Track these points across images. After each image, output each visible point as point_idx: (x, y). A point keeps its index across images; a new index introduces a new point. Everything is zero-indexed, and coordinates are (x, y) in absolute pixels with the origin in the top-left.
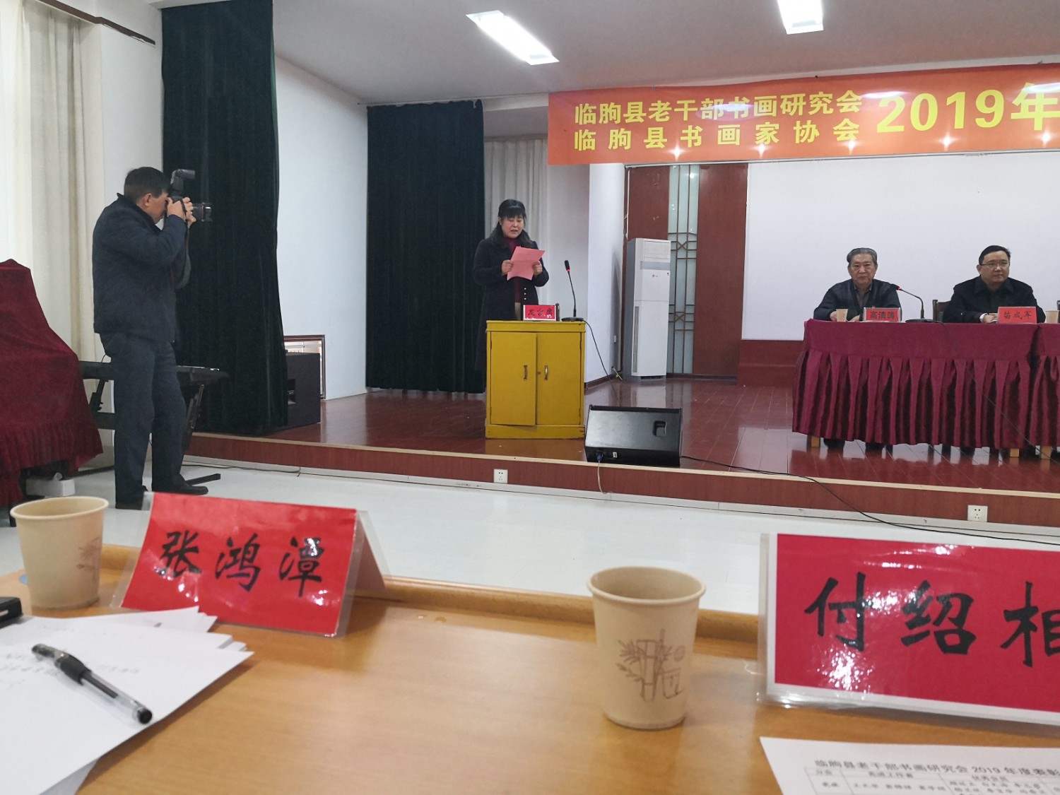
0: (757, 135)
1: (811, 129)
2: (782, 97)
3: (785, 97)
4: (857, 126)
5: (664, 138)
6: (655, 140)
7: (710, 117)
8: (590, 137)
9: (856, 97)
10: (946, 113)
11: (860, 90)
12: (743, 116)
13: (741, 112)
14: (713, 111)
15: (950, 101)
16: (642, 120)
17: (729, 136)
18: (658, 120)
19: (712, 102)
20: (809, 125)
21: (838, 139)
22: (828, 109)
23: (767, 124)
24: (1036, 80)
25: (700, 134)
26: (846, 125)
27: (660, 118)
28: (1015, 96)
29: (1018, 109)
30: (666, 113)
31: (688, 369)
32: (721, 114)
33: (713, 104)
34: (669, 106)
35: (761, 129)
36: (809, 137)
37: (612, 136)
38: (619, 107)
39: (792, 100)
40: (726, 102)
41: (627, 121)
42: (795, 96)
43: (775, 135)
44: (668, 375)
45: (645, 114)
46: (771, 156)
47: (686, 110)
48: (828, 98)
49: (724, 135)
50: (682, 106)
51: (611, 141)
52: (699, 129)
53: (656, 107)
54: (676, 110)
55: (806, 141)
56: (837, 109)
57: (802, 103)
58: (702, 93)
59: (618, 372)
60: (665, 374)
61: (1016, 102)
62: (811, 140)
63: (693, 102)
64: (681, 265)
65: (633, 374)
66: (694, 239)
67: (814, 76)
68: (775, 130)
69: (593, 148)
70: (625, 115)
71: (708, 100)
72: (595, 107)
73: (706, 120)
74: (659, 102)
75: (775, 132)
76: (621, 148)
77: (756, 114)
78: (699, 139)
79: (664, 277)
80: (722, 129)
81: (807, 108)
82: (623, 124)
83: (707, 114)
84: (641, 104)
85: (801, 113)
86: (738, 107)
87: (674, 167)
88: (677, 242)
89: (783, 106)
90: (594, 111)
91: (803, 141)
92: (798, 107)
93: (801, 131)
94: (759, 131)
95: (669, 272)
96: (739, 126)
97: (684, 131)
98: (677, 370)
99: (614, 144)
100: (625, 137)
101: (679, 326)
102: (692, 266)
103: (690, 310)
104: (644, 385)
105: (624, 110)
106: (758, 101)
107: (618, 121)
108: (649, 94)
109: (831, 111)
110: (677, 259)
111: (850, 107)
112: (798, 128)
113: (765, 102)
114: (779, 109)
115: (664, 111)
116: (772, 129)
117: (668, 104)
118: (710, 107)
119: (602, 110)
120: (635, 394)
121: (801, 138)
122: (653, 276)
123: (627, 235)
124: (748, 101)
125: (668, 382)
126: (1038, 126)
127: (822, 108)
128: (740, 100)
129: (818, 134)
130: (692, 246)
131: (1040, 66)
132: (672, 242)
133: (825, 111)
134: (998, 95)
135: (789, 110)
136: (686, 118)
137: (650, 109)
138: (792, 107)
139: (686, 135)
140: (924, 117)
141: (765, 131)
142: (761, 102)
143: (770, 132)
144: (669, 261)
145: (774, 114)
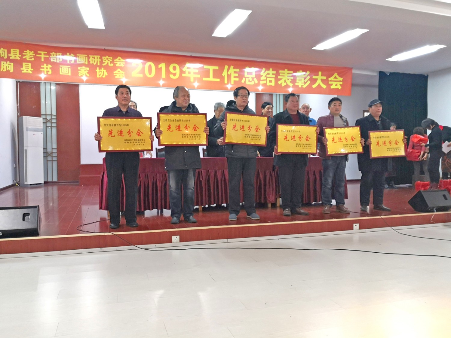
0: (79, 72)
1: (104, 72)
2: (90, 56)
3: (91, 56)
4: (123, 73)
5: (32, 68)
6: (27, 69)
7: (55, 61)
9: (122, 60)
10: (159, 71)
11: (124, 57)
12: (71, 62)
13: (70, 61)
14: (57, 58)
15: (160, 66)
16: (19, 59)
17: (65, 71)
18: (28, 59)
19: (56, 54)
20: (103, 70)
21: (116, 77)
22: (111, 64)
23: (84, 67)
24: (191, 62)
25: (50, 68)
26: (119, 71)
27: (29, 58)
28: (183, 67)
29: (184, 72)
30: (32, 56)
31: (55, 179)
32: (61, 60)
33: (56, 55)
34: (33, 53)
35: (81, 69)
36: (103, 75)
37: (2, 64)
38: (6, 50)
39: (94, 58)
40: (63, 55)
41: (11, 58)
42: (96, 56)
43: (88, 73)
44: (45, 183)
45: (20, 56)
46: (88, 82)
47: (43, 56)
48: (110, 59)
49: (63, 70)
50: (40, 54)
51: (2, 67)
52: (50, 66)
53: (27, 53)
54: (38, 55)
55: (102, 77)
56: (115, 64)
57: (99, 60)
58: (50, 50)
59: (17, 182)
60: (43, 182)
61: (184, 69)
63: (46, 53)
64: (49, 130)
65: (25, 183)
66: (55, 117)
67: (104, 49)
68: (87, 70)
70: (9, 55)
71: (54, 53)
73: (54, 62)
74: (28, 50)
75: (87, 71)
76: (8, 71)
77: (78, 62)
78: (50, 71)
79: (40, 136)
80: (61, 67)
81: (101, 62)
82: (8, 59)
83: (54, 59)
84: (18, 50)
85: (99, 64)
86: (69, 58)
87: (43, 83)
88: (46, 119)
89: (90, 60)
91: (100, 76)
92: (97, 61)
93: (99, 72)
94: (80, 70)
95: (42, 133)
96: (70, 67)
97: (42, 66)
98: (50, 180)
99: (4, 69)
100: (10, 66)
101: (49, 158)
102: (54, 131)
103: (55, 151)
104: (31, 188)
105: (9, 52)
106: (78, 56)
107: (6, 57)
108: (23, 47)
110: (46, 126)
111: (120, 64)
112: (98, 70)
113: (82, 57)
114: (89, 62)
115: (31, 56)
116: (86, 70)
120: (27, 193)
122: (34, 135)
123: (19, 114)
124: (74, 56)
125: (44, 186)
126: (192, 80)
127: (108, 63)
128: (70, 54)
129: (107, 74)
130: (54, 121)
131: (191, 57)
132: (43, 118)
133: (109, 64)
134: (177, 66)
135: (93, 62)
136: (43, 60)
137: (24, 54)
138: (95, 61)
139: (44, 68)
140: (150, 72)
141: (83, 70)
142: (80, 57)
143: (85, 71)
144: (42, 128)
145: (87, 63)
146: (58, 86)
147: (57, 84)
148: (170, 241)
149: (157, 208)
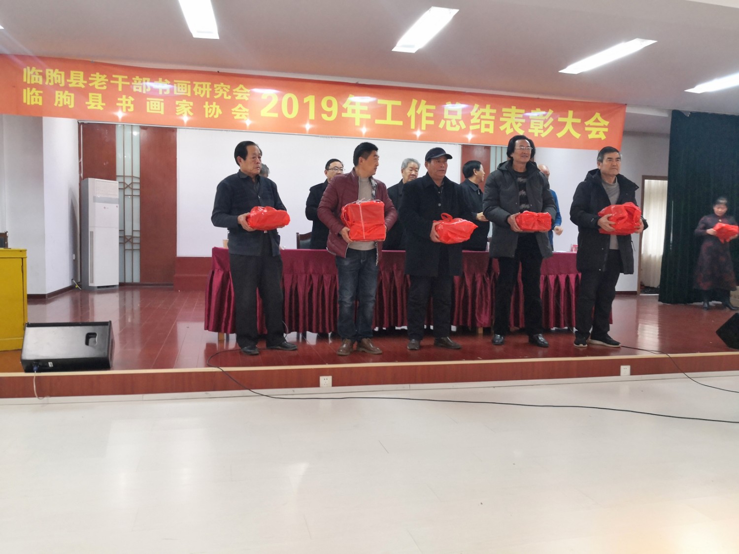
0: (177, 108)
1: (216, 108)
2: (194, 83)
3: (197, 83)
4: (247, 110)
5: (103, 102)
6: (95, 103)
7: (140, 91)
8: (37, 94)
9: (246, 90)
10: (304, 107)
11: (248, 86)
12: (166, 93)
13: (164, 90)
14: (142, 86)
15: (306, 100)
16: (83, 86)
17: (155, 107)
18: (97, 87)
19: (141, 79)
20: (214, 105)
21: (235, 118)
22: (227, 96)
23: (184, 101)
24: (356, 94)
25: (132, 102)
26: (240, 108)
28: (344, 102)
29: (345, 111)
30: (104, 83)
31: (137, 279)
32: (149, 90)
33: (142, 82)
34: (106, 78)
35: (180, 105)
36: (215, 114)
37: (57, 96)
38: (63, 73)
39: (201, 86)
40: (152, 81)
41: (70, 85)
42: (204, 84)
43: (191, 110)
44: (121, 284)
46: (191, 125)
47: (120, 83)
48: (227, 88)
49: (152, 105)
50: (117, 79)
51: (57, 100)
52: (131, 99)
53: (95, 77)
54: (112, 82)
55: (213, 117)
56: (234, 97)
57: (209, 90)
58: (133, 71)
59: (78, 283)
60: (118, 284)
61: (345, 106)
62: (216, 116)
63: (126, 77)
64: (128, 200)
65: (90, 285)
66: (138, 181)
67: (217, 71)
68: (191, 106)
69: (40, 103)
70: (68, 81)
71: (137, 78)
72: (41, 71)
73: (138, 92)
74: (98, 74)
75: (190, 108)
76: (66, 107)
77: (175, 93)
78: (132, 106)
79: (114, 211)
80: (149, 101)
81: (213, 93)
82: (67, 88)
83: (138, 88)
84: (82, 74)
85: (208, 96)
86: (162, 86)
87: (119, 125)
88: (124, 183)
89: (195, 89)
90: (40, 74)
91: (211, 116)
92: (206, 91)
93: (209, 109)
94: (178, 106)
95: (118, 205)
96: (162, 100)
97: (119, 99)
98: (128, 280)
99: (59, 102)
100: (69, 98)
101: (128, 246)
102: (137, 202)
103: (137, 234)
104: (100, 293)
105: (68, 76)
106: (177, 83)
107: (62, 85)
108: (89, 66)
109: (229, 97)
110: (124, 195)
111: (242, 96)
112: (206, 106)
113: (182, 85)
114: (193, 92)
115: (101, 82)
116: (188, 105)
117: (105, 76)
118: (140, 83)
119: (47, 74)
120: (93, 300)
121: (209, 114)
122: (105, 208)
123: (82, 175)
124: (169, 82)
125: (120, 290)
126: (357, 123)
127: (223, 95)
128: (163, 80)
129: (221, 113)
130: (137, 187)
131: (357, 85)
132: (119, 182)
133: (225, 97)
134: (334, 101)
135: (200, 93)
136: (120, 89)
137: (90, 79)
138: (202, 91)
139: (121, 102)
140: (290, 110)
141: (183, 106)
142: (179, 84)
143: (186, 107)
144: (117, 197)
145: (189, 94)
146: (144, 131)
147: (143, 128)
148: (317, 384)
149: (297, 330)
